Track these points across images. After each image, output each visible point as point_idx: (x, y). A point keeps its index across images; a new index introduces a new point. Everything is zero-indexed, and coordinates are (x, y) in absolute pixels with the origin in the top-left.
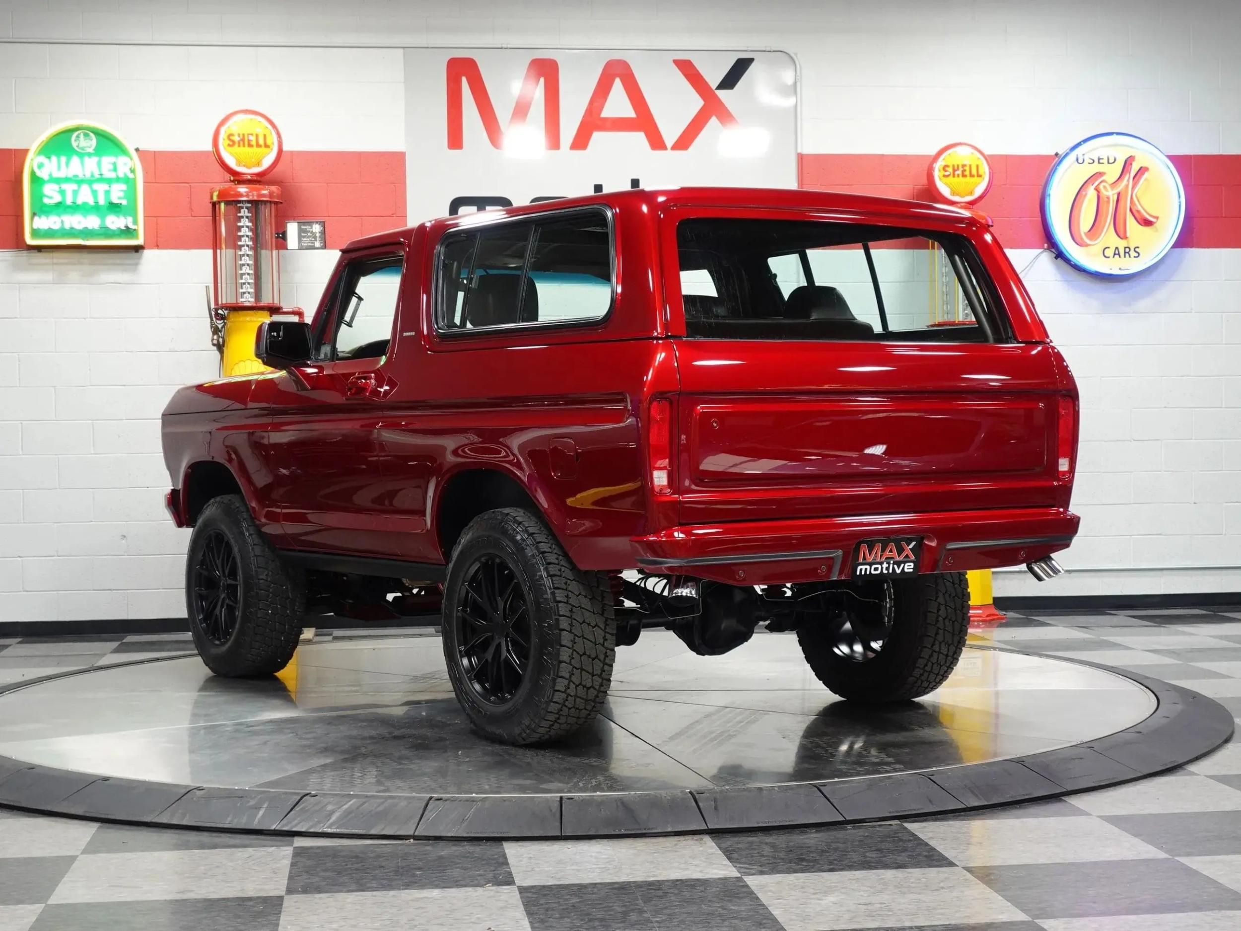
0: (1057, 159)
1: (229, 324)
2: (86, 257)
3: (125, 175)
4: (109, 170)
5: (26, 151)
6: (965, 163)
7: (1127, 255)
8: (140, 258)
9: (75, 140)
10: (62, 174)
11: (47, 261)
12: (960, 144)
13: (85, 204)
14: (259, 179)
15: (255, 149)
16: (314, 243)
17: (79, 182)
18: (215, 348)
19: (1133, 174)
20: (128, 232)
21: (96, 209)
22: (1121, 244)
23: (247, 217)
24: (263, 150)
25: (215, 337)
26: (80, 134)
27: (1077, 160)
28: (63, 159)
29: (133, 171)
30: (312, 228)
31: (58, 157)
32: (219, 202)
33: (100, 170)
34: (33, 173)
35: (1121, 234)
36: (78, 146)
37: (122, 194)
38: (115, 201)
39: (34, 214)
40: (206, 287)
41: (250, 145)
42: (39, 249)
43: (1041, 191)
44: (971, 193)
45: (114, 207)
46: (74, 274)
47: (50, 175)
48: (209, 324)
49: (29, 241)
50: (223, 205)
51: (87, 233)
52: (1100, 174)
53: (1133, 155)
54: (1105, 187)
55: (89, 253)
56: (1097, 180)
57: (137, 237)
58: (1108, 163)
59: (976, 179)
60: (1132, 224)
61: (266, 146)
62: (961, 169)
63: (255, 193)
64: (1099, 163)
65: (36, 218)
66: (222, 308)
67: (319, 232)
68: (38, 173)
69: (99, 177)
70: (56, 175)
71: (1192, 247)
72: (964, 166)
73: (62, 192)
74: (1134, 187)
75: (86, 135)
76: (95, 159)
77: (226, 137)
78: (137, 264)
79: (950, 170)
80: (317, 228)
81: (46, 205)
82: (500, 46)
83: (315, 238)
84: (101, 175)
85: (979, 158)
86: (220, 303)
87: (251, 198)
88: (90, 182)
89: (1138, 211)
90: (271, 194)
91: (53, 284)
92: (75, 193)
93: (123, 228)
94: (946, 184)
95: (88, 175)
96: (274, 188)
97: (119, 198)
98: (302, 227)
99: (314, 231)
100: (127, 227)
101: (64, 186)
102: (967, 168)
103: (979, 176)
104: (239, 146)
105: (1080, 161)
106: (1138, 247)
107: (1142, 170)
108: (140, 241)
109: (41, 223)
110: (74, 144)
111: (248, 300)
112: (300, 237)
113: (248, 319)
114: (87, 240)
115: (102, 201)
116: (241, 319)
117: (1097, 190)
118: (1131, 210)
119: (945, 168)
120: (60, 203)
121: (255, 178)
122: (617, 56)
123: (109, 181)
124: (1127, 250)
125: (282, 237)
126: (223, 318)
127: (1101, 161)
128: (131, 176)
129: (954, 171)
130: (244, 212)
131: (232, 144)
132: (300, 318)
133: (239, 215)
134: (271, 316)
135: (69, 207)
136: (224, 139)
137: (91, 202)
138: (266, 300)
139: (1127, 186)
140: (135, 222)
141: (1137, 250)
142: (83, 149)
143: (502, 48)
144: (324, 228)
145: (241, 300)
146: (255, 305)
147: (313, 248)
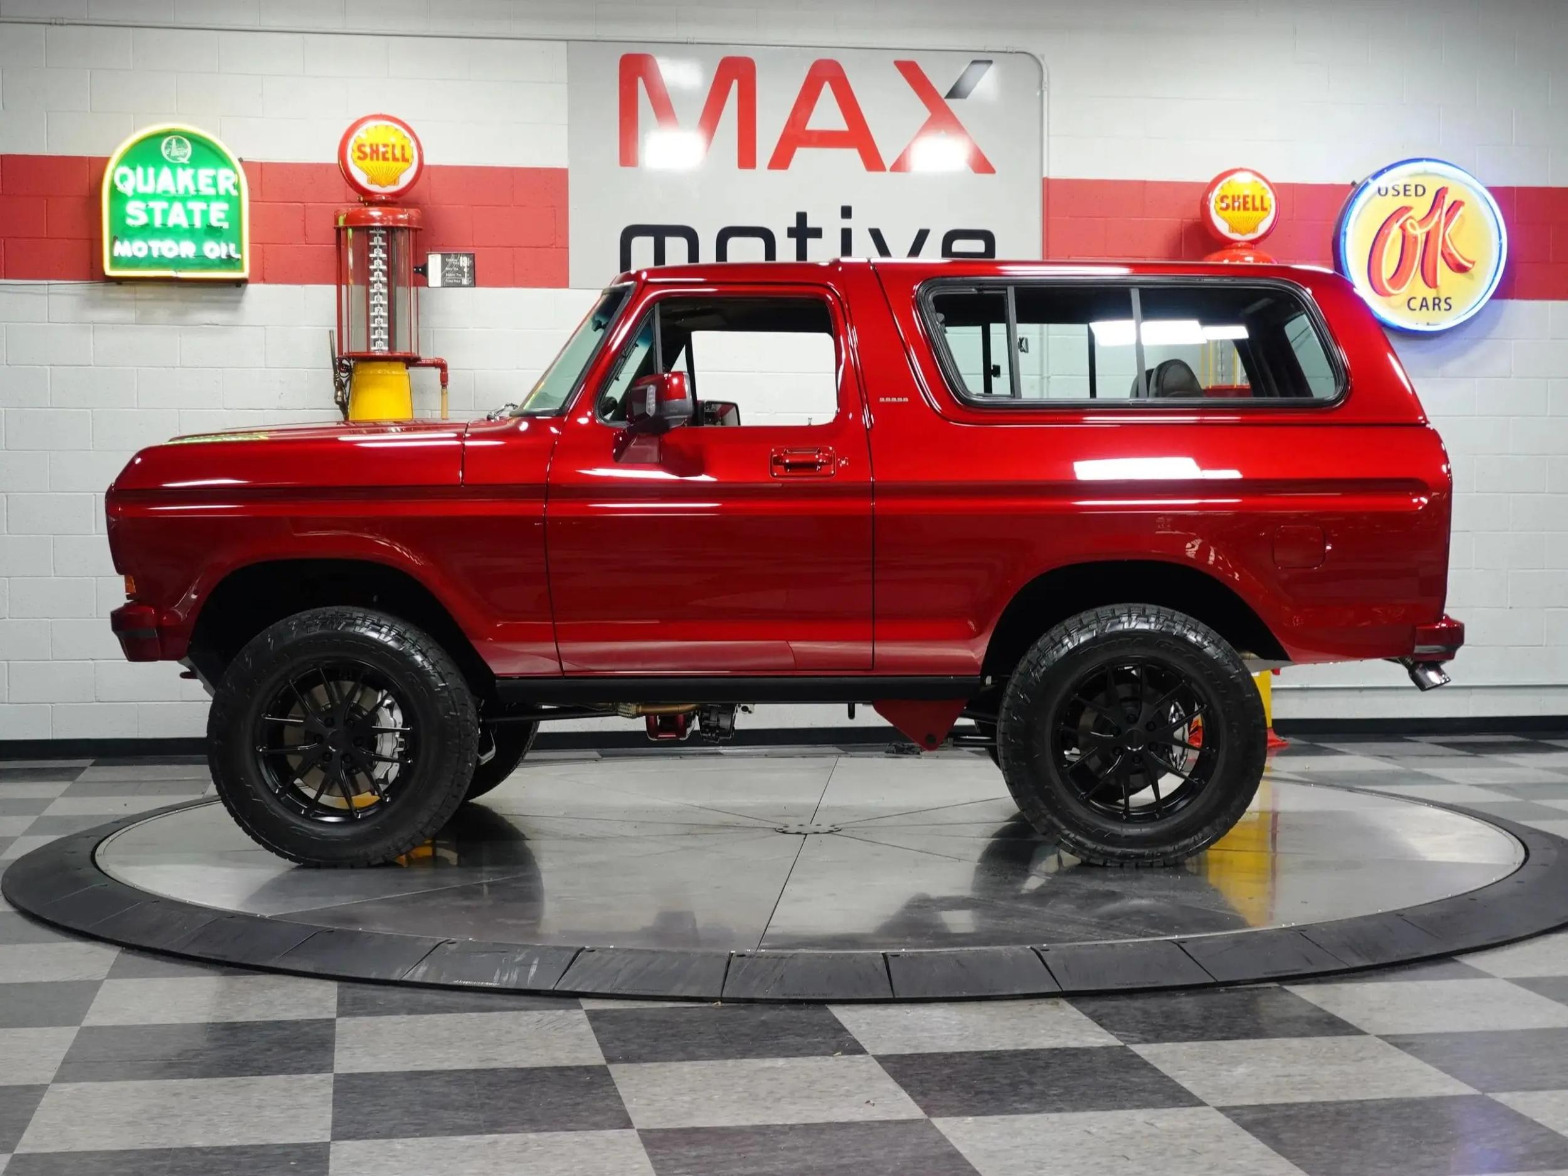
0: (1356, 190)
1: (355, 378)
2: (176, 292)
3: (227, 191)
4: (208, 186)
5: (104, 161)
6: (1246, 193)
7: (1436, 307)
8: (242, 294)
9: (166, 148)
10: (149, 189)
11: (127, 296)
12: (1241, 170)
13: (177, 226)
14: (394, 199)
15: (391, 164)
16: (461, 280)
17: (172, 199)
18: (338, 406)
19: (1445, 208)
20: (229, 262)
21: (191, 233)
22: (1430, 294)
23: (381, 247)
24: (401, 165)
25: (339, 393)
26: (171, 140)
27: (1379, 190)
28: (151, 171)
29: (237, 186)
30: (459, 261)
31: (145, 168)
32: (346, 229)
33: (196, 184)
34: (113, 187)
35: (1430, 281)
36: (169, 155)
37: (222, 216)
38: (215, 223)
39: (114, 239)
40: (330, 332)
41: (385, 159)
42: (119, 281)
43: (1334, 228)
44: (1254, 230)
45: (212, 232)
46: (162, 312)
47: (135, 190)
48: (332, 377)
49: (109, 271)
50: (350, 231)
51: (178, 262)
52: (1406, 209)
53: (1445, 186)
54: (1412, 225)
55: (180, 287)
56: (1402, 216)
57: (241, 269)
58: (1416, 195)
59: (1260, 213)
60: (1443, 271)
61: (405, 160)
62: (1241, 200)
63: (390, 217)
64: (1405, 195)
65: (118, 244)
66: (348, 358)
67: (468, 267)
68: (120, 188)
69: (195, 193)
70: (142, 189)
71: (1512, 298)
72: (1245, 197)
73: (149, 212)
74: (1447, 224)
75: (179, 141)
76: (190, 172)
77: (355, 148)
78: (239, 302)
79: (1229, 201)
80: (465, 262)
81: (129, 227)
82: (685, 41)
83: (462, 273)
84: (197, 191)
85: (1264, 188)
86: (345, 350)
87: (385, 224)
88: (184, 199)
89: (1451, 255)
90: (409, 221)
91: (136, 324)
92: (165, 213)
93: (224, 257)
94: (1224, 218)
95: (181, 191)
96: (412, 211)
97: (219, 220)
98: (447, 260)
99: (461, 265)
100: (229, 257)
101: (152, 204)
102: (1249, 200)
103: (1264, 209)
104: (372, 158)
105: (1383, 192)
106: (1449, 298)
107: (1456, 205)
108: (245, 274)
109: (124, 249)
110: (165, 153)
111: (380, 348)
112: (444, 272)
113: (379, 372)
114: (180, 271)
115: (198, 224)
116: (372, 372)
117: (1403, 228)
118: (1443, 254)
119: (1222, 199)
120: (147, 225)
121: (390, 199)
122: (827, 55)
123: (207, 199)
124: (1437, 301)
125: (421, 272)
126: (349, 370)
127: (1407, 193)
128: (234, 193)
129: (1234, 201)
130: (378, 241)
131: (364, 157)
132: (442, 371)
133: (371, 244)
134: (407, 368)
135: (158, 230)
136: (353, 150)
137: (185, 224)
138: (402, 349)
139: (1438, 223)
140: (239, 250)
141: (1448, 301)
142: (175, 158)
143: (687, 43)
144: (474, 261)
145: (373, 348)
146: (390, 355)
147: (460, 285)
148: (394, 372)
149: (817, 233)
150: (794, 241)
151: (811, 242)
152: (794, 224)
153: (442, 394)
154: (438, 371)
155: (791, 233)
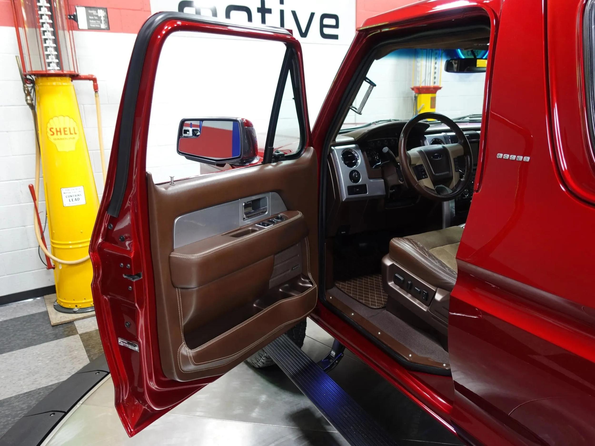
1: (37, 88)
16: (100, 25)
18: (29, 107)
25: (29, 98)
30: (97, 12)
40: (16, 57)
48: (22, 87)
66: (31, 74)
67: (103, 17)
80: (101, 13)
83: (101, 21)
86: (28, 69)
98: (90, 11)
99: (99, 15)
111: (54, 68)
112: (88, 20)
113: (54, 83)
116: (49, 84)
125: (73, 19)
126: (32, 82)
132: (94, 83)
134: (72, 81)
138: (67, 68)
144: (107, 13)
145: (48, 68)
146: (60, 72)
147: (99, 29)
148: (64, 84)
149: (269, 11)
150: (260, 14)
151: (267, 15)
152: (260, 6)
153: (96, 96)
154: (92, 82)
155: (259, 10)
